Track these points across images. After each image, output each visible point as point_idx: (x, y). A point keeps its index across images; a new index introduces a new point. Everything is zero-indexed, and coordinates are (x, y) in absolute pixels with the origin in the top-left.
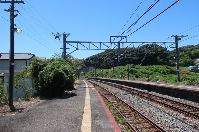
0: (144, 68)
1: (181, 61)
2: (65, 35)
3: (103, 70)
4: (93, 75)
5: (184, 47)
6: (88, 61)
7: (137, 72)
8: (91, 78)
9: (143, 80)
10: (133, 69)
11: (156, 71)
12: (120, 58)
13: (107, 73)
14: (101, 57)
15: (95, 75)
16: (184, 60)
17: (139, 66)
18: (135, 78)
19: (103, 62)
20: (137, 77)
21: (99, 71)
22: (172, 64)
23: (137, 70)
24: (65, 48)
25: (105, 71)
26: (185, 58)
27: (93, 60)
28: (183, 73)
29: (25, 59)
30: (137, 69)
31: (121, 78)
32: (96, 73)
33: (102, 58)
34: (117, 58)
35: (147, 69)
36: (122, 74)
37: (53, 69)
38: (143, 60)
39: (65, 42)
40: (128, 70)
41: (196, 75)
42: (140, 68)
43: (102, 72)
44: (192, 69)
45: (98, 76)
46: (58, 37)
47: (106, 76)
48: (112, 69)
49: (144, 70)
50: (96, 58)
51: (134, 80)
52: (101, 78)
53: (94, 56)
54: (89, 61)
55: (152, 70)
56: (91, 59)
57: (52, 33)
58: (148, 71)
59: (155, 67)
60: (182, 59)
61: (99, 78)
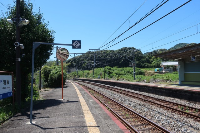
0: (118, 70)
1: (155, 63)
2: (57, 48)
3: (85, 71)
4: (75, 76)
5: (158, 50)
7: (112, 73)
8: (74, 79)
9: (115, 80)
10: (110, 70)
11: (128, 72)
12: (96, 64)
13: (88, 74)
15: (77, 76)
16: (156, 62)
17: (115, 68)
18: (110, 78)
19: (84, 64)
20: (111, 77)
21: (81, 72)
22: (146, 66)
23: (113, 72)
25: (86, 72)
26: (157, 61)
27: (75, 61)
28: (149, 74)
30: (113, 70)
31: (99, 78)
32: (78, 74)
34: (94, 64)
35: (121, 71)
36: (101, 74)
37: (57, 73)
38: (122, 62)
40: (105, 72)
41: (158, 75)
42: (115, 70)
43: (84, 73)
44: (157, 71)
45: (80, 76)
47: (87, 77)
48: (92, 71)
49: (118, 72)
50: (78, 60)
51: (108, 79)
52: (82, 78)
53: (76, 58)
54: (71, 62)
55: (125, 72)
56: (73, 61)
58: (121, 73)
59: (128, 69)
60: (155, 61)
61: (80, 78)
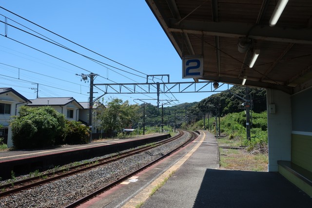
2: (92, 76)
6: (204, 104)
14: (224, 98)
19: (227, 106)
24: (91, 92)
27: (211, 102)
29: (60, 105)
33: (226, 99)
39: (92, 85)
46: (85, 79)
50: (216, 99)
53: (213, 96)
54: (206, 104)
56: (209, 101)
57: (77, 75)
